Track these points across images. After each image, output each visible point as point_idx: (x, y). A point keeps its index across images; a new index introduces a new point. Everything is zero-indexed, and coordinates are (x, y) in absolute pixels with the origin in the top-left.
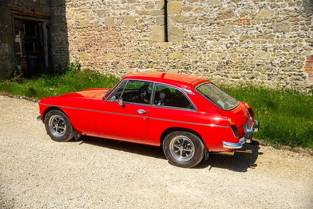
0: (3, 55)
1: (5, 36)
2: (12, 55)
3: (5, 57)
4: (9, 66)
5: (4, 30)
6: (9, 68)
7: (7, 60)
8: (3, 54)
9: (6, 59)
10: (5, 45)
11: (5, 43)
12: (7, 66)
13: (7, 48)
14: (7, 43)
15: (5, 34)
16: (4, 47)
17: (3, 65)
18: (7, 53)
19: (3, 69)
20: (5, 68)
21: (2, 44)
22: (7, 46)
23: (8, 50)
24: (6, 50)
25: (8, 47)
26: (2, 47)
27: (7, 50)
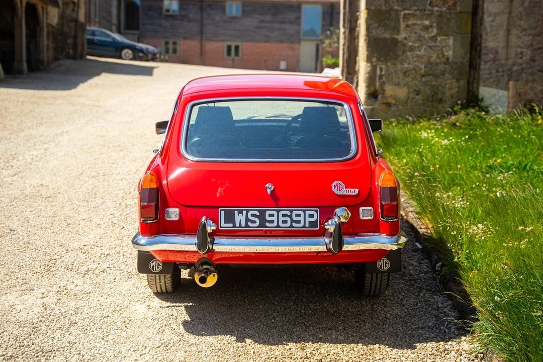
0: (437, 64)
1: (448, 20)
2: (462, 63)
3: (442, 67)
4: (450, 89)
5: (449, 6)
6: (448, 93)
7: (447, 75)
8: (438, 61)
9: (443, 73)
10: (446, 39)
11: (447, 35)
12: (444, 88)
13: (452, 48)
14: (453, 35)
15: (450, 14)
16: (444, 45)
17: (433, 86)
18: (448, 59)
19: (433, 96)
20: (436, 93)
21: (439, 39)
22: (451, 41)
23: (454, 52)
24: (447, 52)
25: (454, 45)
26: (438, 44)
27: (451, 52)
